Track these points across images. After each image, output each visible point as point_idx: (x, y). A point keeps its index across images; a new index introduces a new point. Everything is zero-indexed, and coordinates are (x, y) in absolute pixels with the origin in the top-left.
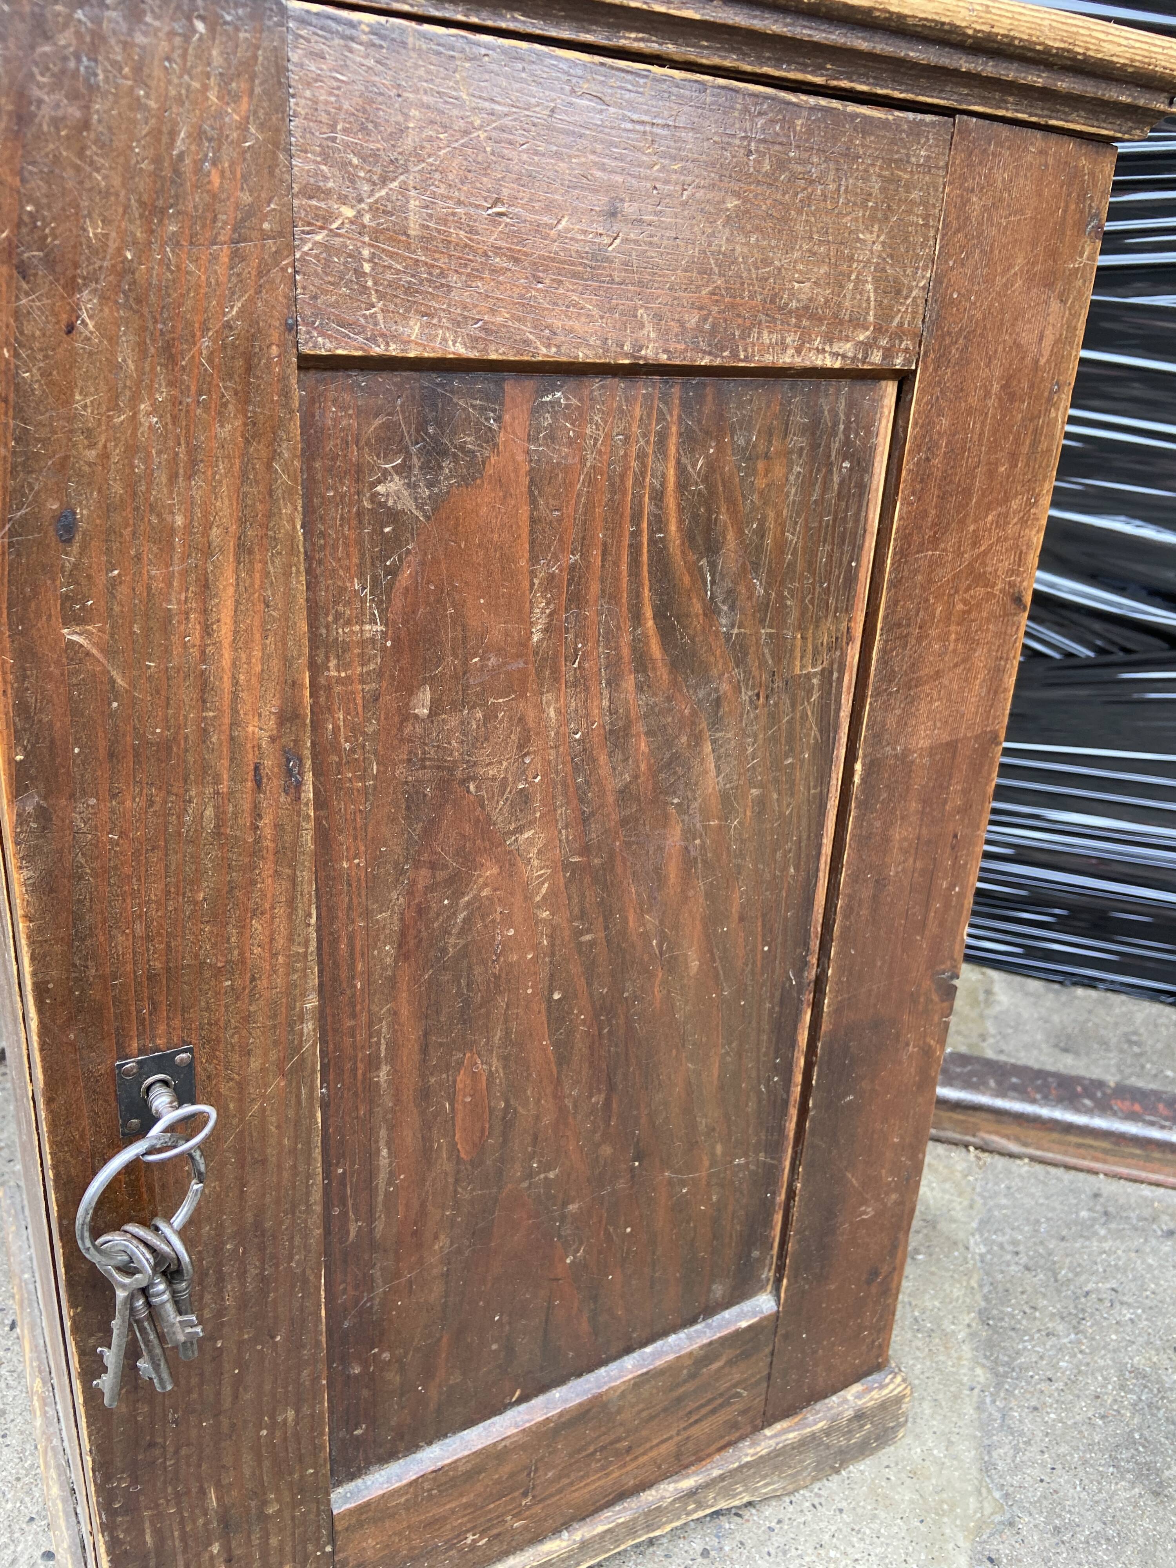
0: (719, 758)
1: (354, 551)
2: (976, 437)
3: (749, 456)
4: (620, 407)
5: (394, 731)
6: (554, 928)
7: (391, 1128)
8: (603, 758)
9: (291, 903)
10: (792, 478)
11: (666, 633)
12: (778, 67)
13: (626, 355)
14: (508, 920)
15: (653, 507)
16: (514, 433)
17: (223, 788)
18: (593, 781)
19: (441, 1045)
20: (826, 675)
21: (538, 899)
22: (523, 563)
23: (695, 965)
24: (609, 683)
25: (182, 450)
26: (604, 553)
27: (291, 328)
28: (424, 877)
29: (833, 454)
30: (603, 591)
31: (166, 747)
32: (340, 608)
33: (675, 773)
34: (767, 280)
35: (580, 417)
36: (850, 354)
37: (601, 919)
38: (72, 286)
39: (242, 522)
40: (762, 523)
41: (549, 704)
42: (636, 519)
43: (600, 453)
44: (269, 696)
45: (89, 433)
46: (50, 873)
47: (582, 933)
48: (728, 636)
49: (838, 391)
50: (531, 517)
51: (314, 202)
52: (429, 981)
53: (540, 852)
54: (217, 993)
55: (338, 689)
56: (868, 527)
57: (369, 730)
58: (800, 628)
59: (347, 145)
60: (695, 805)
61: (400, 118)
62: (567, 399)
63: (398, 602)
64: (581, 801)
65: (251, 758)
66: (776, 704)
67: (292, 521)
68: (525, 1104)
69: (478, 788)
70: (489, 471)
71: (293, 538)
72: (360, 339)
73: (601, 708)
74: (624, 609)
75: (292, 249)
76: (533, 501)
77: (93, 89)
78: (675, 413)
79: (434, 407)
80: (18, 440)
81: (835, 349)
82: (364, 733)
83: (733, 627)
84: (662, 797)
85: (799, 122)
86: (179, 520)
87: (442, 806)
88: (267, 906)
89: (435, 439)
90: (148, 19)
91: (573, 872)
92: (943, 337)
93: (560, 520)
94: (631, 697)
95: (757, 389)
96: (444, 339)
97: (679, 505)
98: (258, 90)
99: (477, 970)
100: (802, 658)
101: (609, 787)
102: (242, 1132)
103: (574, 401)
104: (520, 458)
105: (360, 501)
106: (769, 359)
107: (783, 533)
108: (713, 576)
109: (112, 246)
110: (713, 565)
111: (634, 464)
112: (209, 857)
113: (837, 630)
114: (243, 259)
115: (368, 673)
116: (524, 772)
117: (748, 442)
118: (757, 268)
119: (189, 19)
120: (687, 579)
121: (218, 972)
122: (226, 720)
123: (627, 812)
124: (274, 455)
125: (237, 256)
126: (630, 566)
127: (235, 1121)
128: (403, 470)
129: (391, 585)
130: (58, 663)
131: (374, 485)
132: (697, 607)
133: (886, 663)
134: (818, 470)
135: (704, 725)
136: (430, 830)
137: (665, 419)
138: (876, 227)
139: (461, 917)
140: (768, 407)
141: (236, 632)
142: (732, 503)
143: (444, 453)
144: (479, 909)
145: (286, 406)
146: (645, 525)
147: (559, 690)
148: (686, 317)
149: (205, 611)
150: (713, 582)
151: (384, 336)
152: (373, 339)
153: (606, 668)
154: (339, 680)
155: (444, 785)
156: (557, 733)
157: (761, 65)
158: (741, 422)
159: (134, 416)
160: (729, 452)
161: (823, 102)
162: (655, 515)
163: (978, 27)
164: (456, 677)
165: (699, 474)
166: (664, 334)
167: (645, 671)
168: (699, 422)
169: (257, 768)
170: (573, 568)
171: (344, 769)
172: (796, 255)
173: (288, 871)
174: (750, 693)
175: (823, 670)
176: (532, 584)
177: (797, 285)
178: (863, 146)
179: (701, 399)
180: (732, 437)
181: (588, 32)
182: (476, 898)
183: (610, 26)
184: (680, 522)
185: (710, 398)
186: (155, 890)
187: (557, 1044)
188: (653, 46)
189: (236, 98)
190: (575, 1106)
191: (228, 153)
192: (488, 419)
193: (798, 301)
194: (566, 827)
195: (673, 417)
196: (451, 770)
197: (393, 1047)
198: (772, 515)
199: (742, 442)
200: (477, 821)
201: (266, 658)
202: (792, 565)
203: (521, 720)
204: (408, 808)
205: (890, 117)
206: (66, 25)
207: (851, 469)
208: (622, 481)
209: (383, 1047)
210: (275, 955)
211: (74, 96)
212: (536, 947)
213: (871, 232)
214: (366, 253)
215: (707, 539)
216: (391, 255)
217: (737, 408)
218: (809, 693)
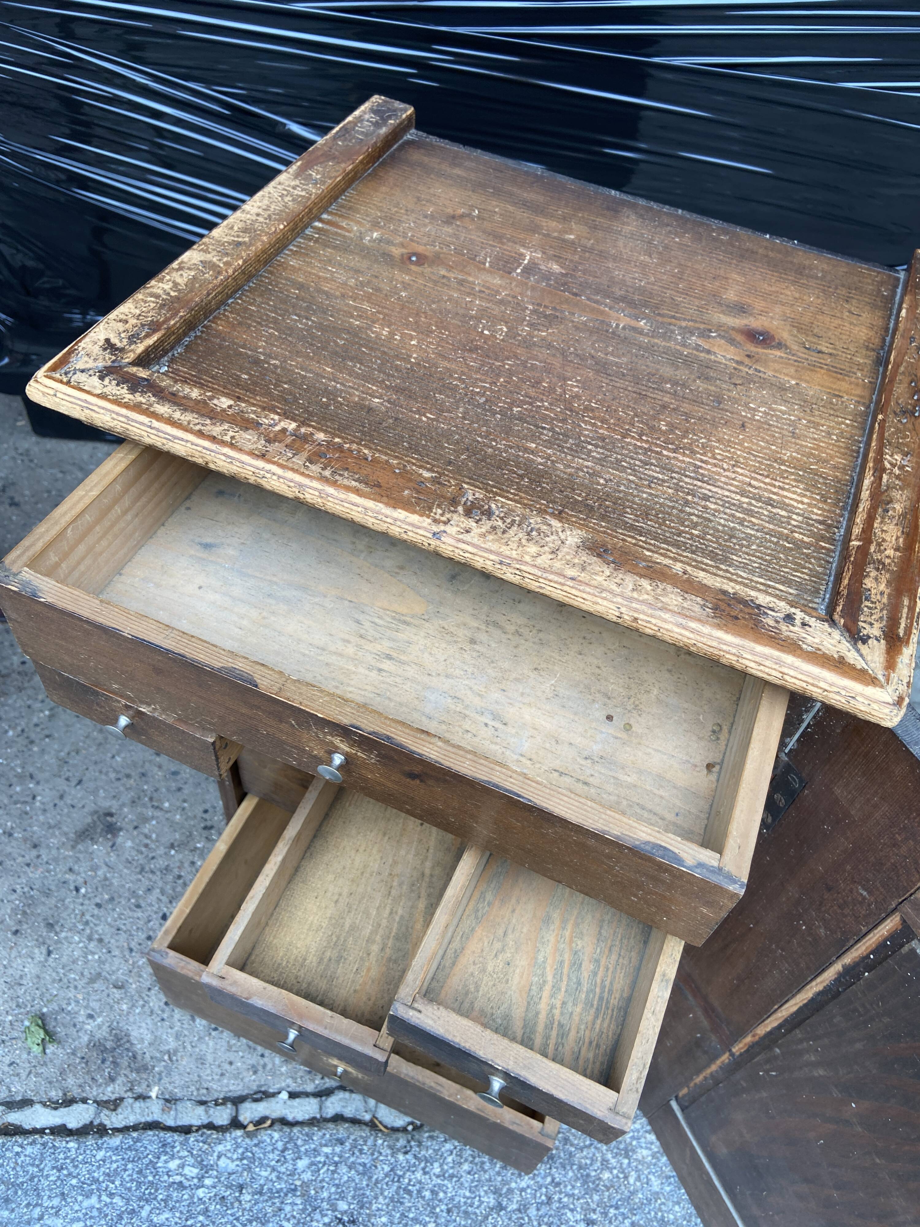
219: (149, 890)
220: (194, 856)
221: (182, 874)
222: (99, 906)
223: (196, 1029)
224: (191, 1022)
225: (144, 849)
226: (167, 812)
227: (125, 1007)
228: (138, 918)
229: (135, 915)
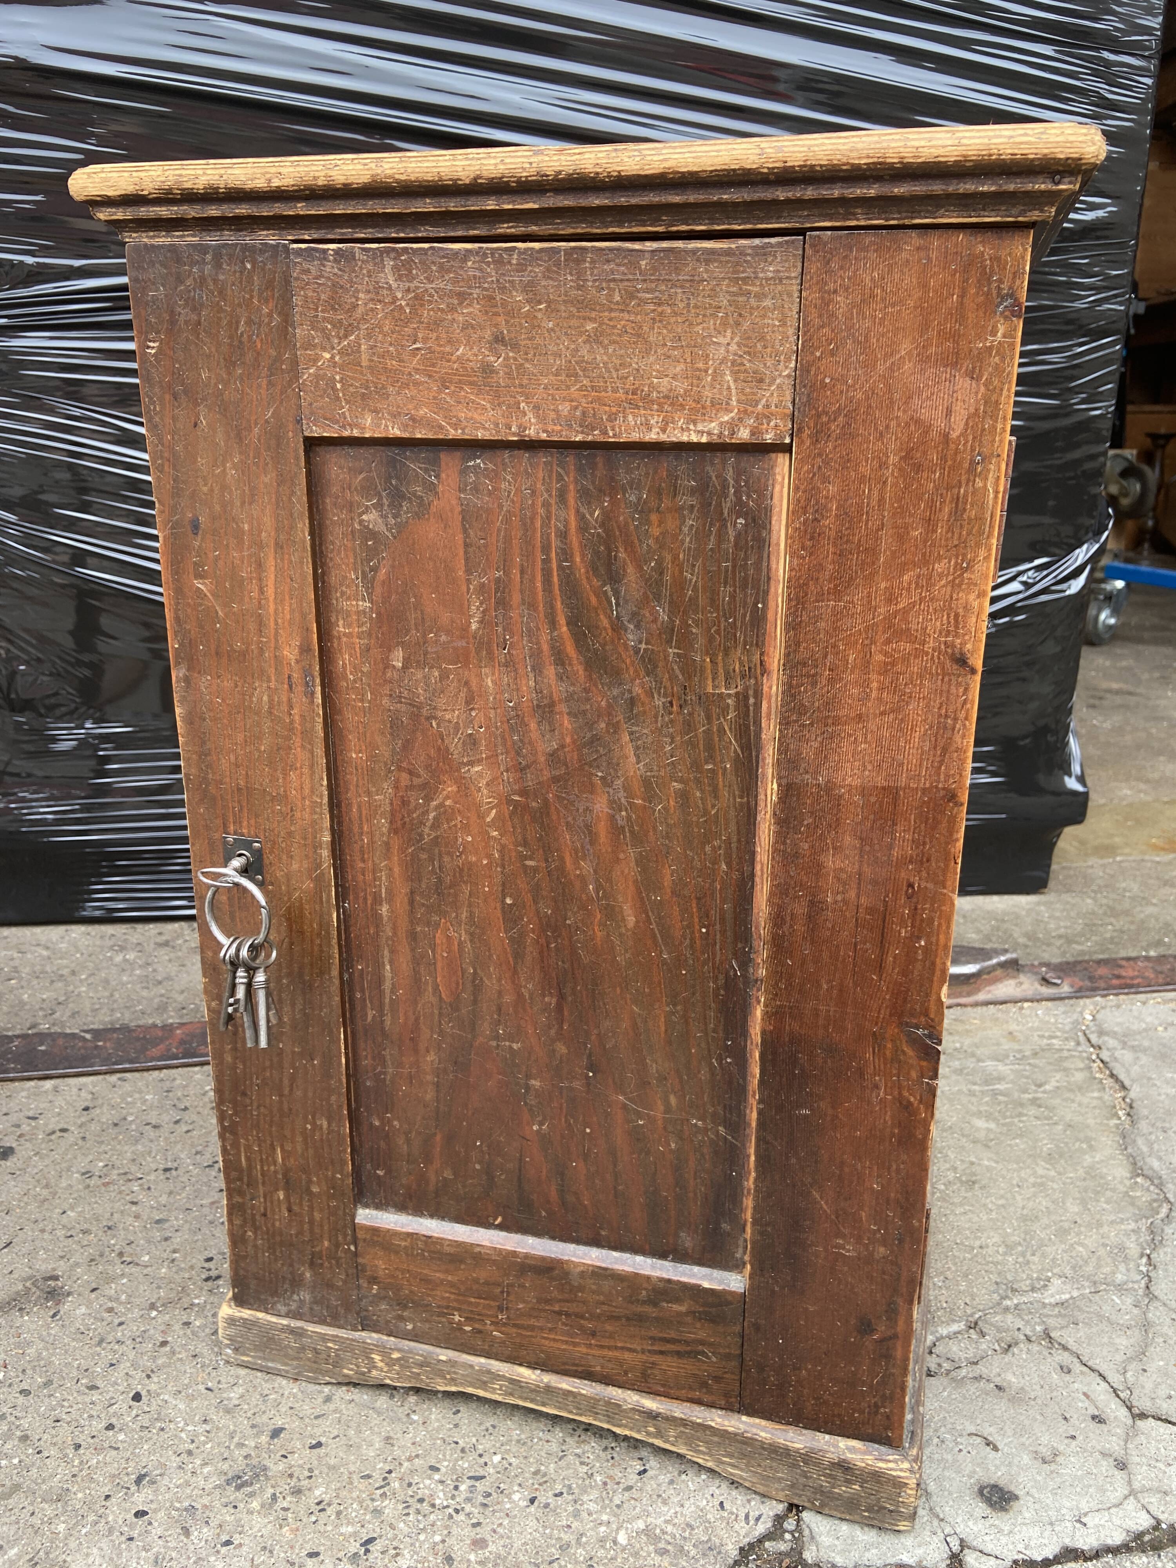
0: (637, 748)
1: (351, 555)
2: (874, 503)
3: (643, 509)
4: (526, 471)
5: (380, 674)
6: (503, 847)
7: (392, 952)
8: (533, 725)
9: (312, 767)
10: (686, 530)
11: (579, 638)
12: (621, 226)
13: (514, 434)
14: (466, 828)
15: (559, 543)
16: (449, 485)
17: (272, 685)
18: (526, 741)
19: (423, 905)
20: (742, 698)
21: (488, 820)
22: (461, 573)
23: (631, 920)
24: (533, 669)
25: (247, 489)
26: (522, 572)
27: (299, 422)
28: (404, 777)
29: (726, 512)
30: (523, 599)
31: (243, 654)
32: (344, 589)
33: (597, 751)
34: (626, 378)
35: (495, 476)
36: (716, 432)
37: (541, 851)
38: (196, 404)
39: (277, 530)
40: (659, 562)
41: (487, 676)
42: (546, 549)
43: (513, 501)
44: (294, 635)
45: (205, 479)
46: (190, 713)
47: (526, 858)
48: (637, 651)
49: (724, 462)
50: (465, 542)
51: (308, 352)
52: (412, 854)
53: (488, 784)
54: (273, 812)
55: (345, 639)
56: (772, 575)
57: (365, 670)
58: (707, 653)
59: (324, 318)
60: (619, 783)
61: (354, 300)
62: (485, 464)
63: (378, 590)
64: (518, 754)
65: (286, 672)
66: (690, 714)
67: (303, 532)
68: (490, 978)
69: (438, 725)
70: (433, 509)
71: (304, 541)
72: (336, 426)
73: (529, 687)
74: (542, 615)
75: (297, 378)
76: (465, 531)
77: (202, 305)
78: (572, 475)
79: (395, 467)
80: (174, 480)
81: (700, 427)
82: (362, 672)
83: (640, 642)
84: (587, 768)
85: (643, 263)
86: (246, 527)
87: (414, 732)
88: (298, 765)
89: (396, 488)
90: (224, 266)
91: (515, 808)
92: (819, 416)
93: (486, 546)
94: (553, 682)
95: (643, 459)
96: (386, 426)
97: (581, 543)
98: (276, 295)
99: (446, 859)
100: (713, 680)
101: (540, 749)
102: (289, 907)
103: (490, 466)
104: (454, 502)
105: (352, 524)
106: (635, 437)
107: (681, 572)
108: (617, 599)
109: (213, 382)
110: (616, 594)
111: (541, 511)
112: (267, 725)
113: (750, 661)
114: (273, 385)
115: (363, 632)
116: (471, 722)
117: (639, 499)
118: (617, 370)
119: (243, 263)
120: (594, 600)
121: (273, 798)
122: (273, 645)
123: (557, 773)
124: (293, 493)
125: (270, 384)
126: (543, 583)
127: (286, 899)
128: (379, 506)
129: (374, 578)
130: (192, 598)
131: (361, 515)
132: (605, 622)
133: (793, 696)
134: (711, 525)
135: (621, 717)
136: (407, 746)
137: (563, 480)
138: (729, 331)
139: (432, 815)
140: (656, 472)
141: (276, 593)
142: (629, 546)
143: (403, 497)
144: (444, 814)
145: (298, 465)
146: (553, 555)
147: (494, 667)
148: (560, 408)
149: (260, 579)
150: (617, 604)
151: (350, 425)
152: (344, 427)
153: (530, 657)
154: (345, 634)
155: (415, 717)
156: (495, 698)
157: (607, 227)
158: (631, 483)
159: (224, 470)
160: (623, 506)
161: (665, 244)
162: (562, 549)
163: (771, 166)
164: (418, 644)
165: (596, 521)
166: (542, 419)
167: (563, 664)
168: (593, 483)
169: (289, 677)
170: (498, 580)
171: (351, 692)
172: (652, 359)
173: (309, 747)
174: (663, 700)
175: (737, 694)
176: (468, 589)
177: (655, 380)
178: (707, 271)
179: (593, 466)
180: (624, 495)
181: (474, 229)
182: (442, 805)
183: (488, 223)
184: (583, 556)
185: (600, 465)
186: (240, 738)
187: (511, 939)
188: (521, 230)
189: (267, 301)
190: (531, 998)
191: (264, 329)
192: (430, 476)
193: (659, 392)
194: (507, 771)
195: (569, 479)
196: (419, 708)
197: (389, 891)
198: (669, 557)
199: (633, 498)
200: (439, 749)
201: (292, 611)
202: (693, 600)
203: (467, 683)
204: (391, 727)
205: (733, 246)
206: (189, 276)
207: (746, 525)
208: (532, 523)
209: (383, 891)
210: (304, 798)
211: (194, 309)
212: (489, 856)
213: (724, 336)
214: (338, 378)
215: (609, 570)
216: (352, 378)
217: (627, 473)
218: (725, 710)
219: (112, 1365)
220: (189, 1315)
221: (169, 1339)
222: (25, 1393)
223: (192, 1548)
224: (182, 1537)
225: (106, 1315)
226: (146, 1266)
227: (62, 1527)
228: (93, 1403)
229: (88, 1399)
